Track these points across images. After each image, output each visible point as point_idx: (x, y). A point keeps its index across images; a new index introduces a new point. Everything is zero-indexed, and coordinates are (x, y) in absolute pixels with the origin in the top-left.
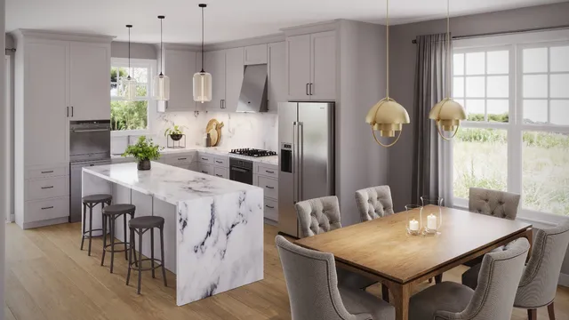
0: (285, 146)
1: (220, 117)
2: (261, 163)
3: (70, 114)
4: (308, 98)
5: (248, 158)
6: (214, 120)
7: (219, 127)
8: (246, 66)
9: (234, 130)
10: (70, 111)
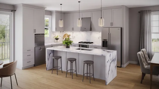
0: (104, 40)
1: (69, 33)
2: (92, 45)
3: (35, 32)
4: (111, 26)
5: (87, 44)
6: (67, 34)
7: (69, 36)
8: (82, 18)
9: (75, 37)
10: (35, 31)
